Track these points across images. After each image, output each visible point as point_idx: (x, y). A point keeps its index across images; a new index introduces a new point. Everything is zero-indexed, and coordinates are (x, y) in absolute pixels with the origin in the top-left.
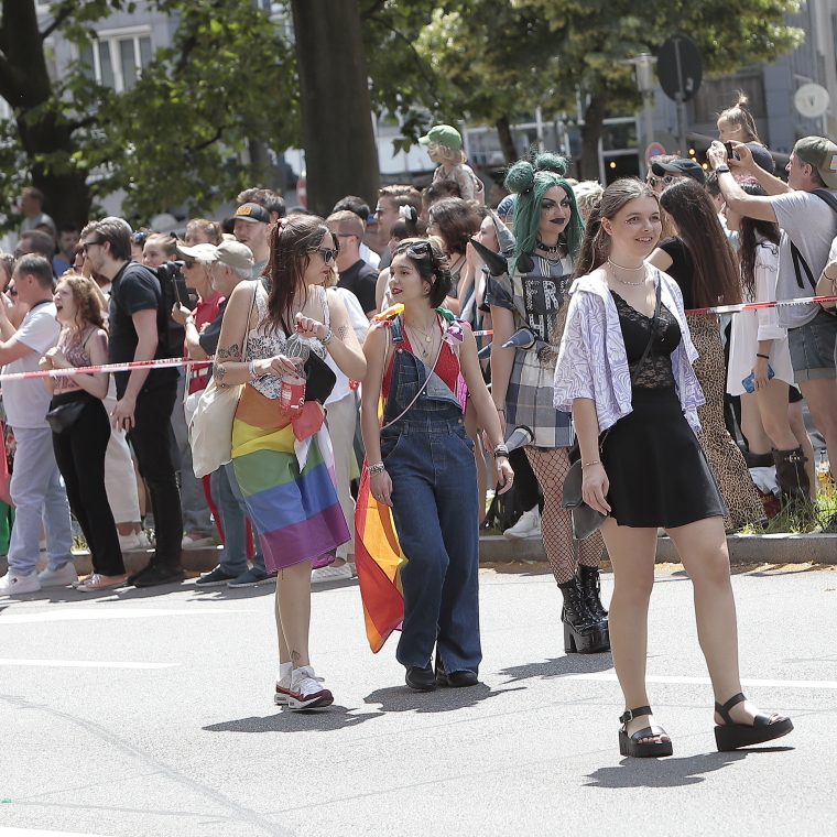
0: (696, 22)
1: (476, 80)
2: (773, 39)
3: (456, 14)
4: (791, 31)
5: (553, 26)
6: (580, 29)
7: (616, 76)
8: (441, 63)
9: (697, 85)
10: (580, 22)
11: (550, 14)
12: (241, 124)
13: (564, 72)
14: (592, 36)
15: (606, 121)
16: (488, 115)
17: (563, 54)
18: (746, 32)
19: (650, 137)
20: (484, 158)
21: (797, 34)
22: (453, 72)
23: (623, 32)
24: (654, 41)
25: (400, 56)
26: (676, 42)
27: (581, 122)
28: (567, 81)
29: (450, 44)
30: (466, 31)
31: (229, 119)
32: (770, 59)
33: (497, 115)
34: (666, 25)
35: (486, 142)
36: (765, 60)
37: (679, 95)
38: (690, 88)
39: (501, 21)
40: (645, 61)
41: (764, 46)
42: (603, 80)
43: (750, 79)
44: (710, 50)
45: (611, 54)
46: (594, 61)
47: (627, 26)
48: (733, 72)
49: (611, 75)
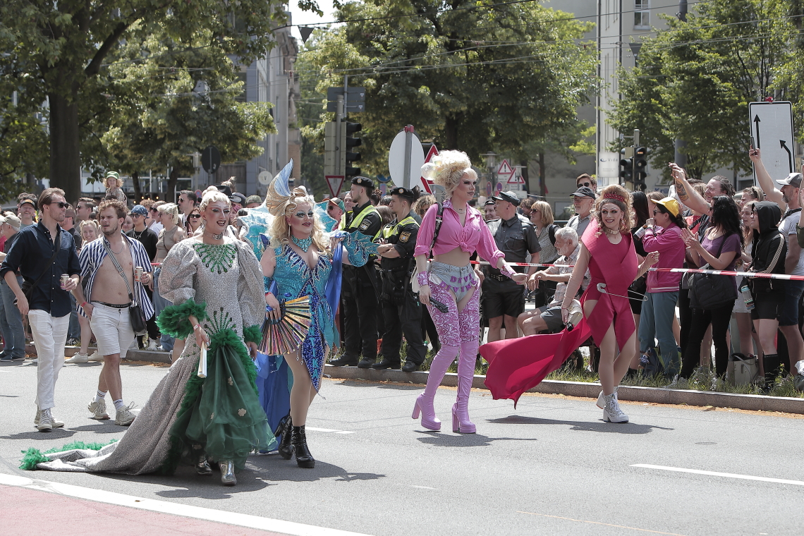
0: (219, 141)
1: (125, 157)
2: (251, 151)
3: (119, 128)
4: (259, 148)
5: (159, 137)
6: (170, 140)
7: (183, 160)
8: (111, 148)
9: (217, 167)
10: (171, 137)
11: (158, 132)
12: (24, 166)
13: (162, 156)
14: (175, 143)
15: (178, 179)
16: (129, 172)
17: (162, 149)
18: (240, 147)
19: (197, 187)
20: (126, 190)
21: (261, 149)
22: (115, 153)
23: (188, 142)
24: (201, 148)
25: (95, 143)
26: (211, 148)
27: (168, 178)
28: (163, 160)
29: (115, 140)
30: (123, 136)
31: (19, 164)
32: (250, 159)
33: (133, 172)
34: (207, 141)
35: (128, 183)
36: (247, 159)
37: (210, 171)
38: (214, 168)
39: (138, 133)
40: (197, 155)
41: (247, 154)
42: (179, 162)
43: (241, 166)
44: (225, 153)
45: (182, 152)
46: (174, 154)
47: (190, 140)
48: (233, 163)
49: (181, 160)
